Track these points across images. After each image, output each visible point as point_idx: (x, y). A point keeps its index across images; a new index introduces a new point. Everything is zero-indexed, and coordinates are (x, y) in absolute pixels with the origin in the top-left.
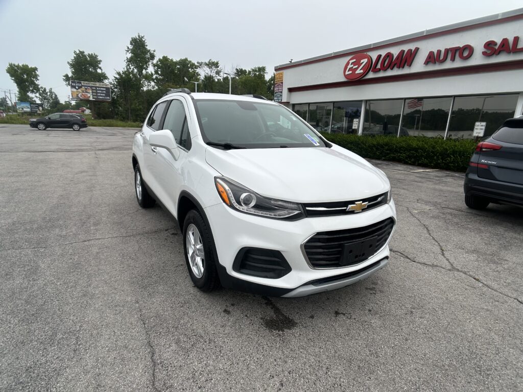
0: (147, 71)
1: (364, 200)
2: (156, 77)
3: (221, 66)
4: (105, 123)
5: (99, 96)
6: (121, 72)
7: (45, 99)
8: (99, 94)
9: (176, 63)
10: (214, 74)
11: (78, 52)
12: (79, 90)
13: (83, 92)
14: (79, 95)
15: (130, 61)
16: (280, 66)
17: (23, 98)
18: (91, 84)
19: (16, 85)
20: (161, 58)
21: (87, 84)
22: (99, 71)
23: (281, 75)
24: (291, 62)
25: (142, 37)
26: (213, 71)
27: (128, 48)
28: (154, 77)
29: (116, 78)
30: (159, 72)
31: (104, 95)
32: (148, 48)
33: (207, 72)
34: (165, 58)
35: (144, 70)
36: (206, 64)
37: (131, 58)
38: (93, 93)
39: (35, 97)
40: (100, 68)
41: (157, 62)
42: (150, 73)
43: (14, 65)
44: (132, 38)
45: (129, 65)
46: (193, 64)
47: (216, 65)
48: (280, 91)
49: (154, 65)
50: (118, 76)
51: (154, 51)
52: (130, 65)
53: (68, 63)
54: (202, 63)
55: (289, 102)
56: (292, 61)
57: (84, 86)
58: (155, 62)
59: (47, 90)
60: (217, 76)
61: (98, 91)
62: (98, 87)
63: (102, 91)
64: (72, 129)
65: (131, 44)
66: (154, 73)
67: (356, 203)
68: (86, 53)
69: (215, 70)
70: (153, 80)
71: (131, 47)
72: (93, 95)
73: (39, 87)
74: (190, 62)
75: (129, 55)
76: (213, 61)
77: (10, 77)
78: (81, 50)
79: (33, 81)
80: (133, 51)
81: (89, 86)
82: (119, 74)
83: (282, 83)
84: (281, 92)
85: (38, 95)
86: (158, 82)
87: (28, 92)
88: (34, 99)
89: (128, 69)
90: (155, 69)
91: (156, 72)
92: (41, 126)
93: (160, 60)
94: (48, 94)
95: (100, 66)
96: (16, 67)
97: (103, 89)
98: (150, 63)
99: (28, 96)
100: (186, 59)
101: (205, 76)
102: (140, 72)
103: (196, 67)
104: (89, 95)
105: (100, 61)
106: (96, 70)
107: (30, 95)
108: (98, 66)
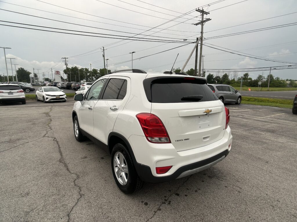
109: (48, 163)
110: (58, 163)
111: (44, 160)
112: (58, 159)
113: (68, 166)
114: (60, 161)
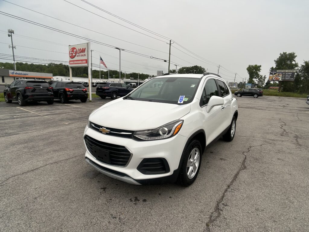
1: (107, 128)
4: (285, 94)
5: (286, 78)
6: (308, 62)
7: (260, 81)
8: (286, 77)
11: (282, 53)
12: (274, 75)
13: (276, 76)
14: (273, 78)
17: (251, 81)
18: (283, 71)
19: (249, 75)
21: (280, 71)
22: (293, 63)
29: (303, 66)
31: (290, 77)
38: (282, 76)
39: (256, 81)
40: (295, 61)
43: (251, 66)
50: (304, 64)
53: (275, 60)
57: (278, 73)
59: (263, 77)
61: (286, 75)
62: (287, 72)
63: (289, 74)
64: (253, 97)
72: (282, 78)
73: (260, 75)
77: (247, 72)
79: (257, 73)
81: (281, 73)
82: (306, 63)
85: (257, 79)
87: (253, 78)
88: (255, 82)
92: (239, 95)
94: (263, 78)
95: (294, 59)
97: (290, 73)
99: (253, 81)
104: (279, 78)
105: (296, 56)
107: (254, 79)
109: (257, 172)
110: (248, 167)
111: (259, 176)
112: (245, 170)
113: (242, 161)
114: (245, 167)
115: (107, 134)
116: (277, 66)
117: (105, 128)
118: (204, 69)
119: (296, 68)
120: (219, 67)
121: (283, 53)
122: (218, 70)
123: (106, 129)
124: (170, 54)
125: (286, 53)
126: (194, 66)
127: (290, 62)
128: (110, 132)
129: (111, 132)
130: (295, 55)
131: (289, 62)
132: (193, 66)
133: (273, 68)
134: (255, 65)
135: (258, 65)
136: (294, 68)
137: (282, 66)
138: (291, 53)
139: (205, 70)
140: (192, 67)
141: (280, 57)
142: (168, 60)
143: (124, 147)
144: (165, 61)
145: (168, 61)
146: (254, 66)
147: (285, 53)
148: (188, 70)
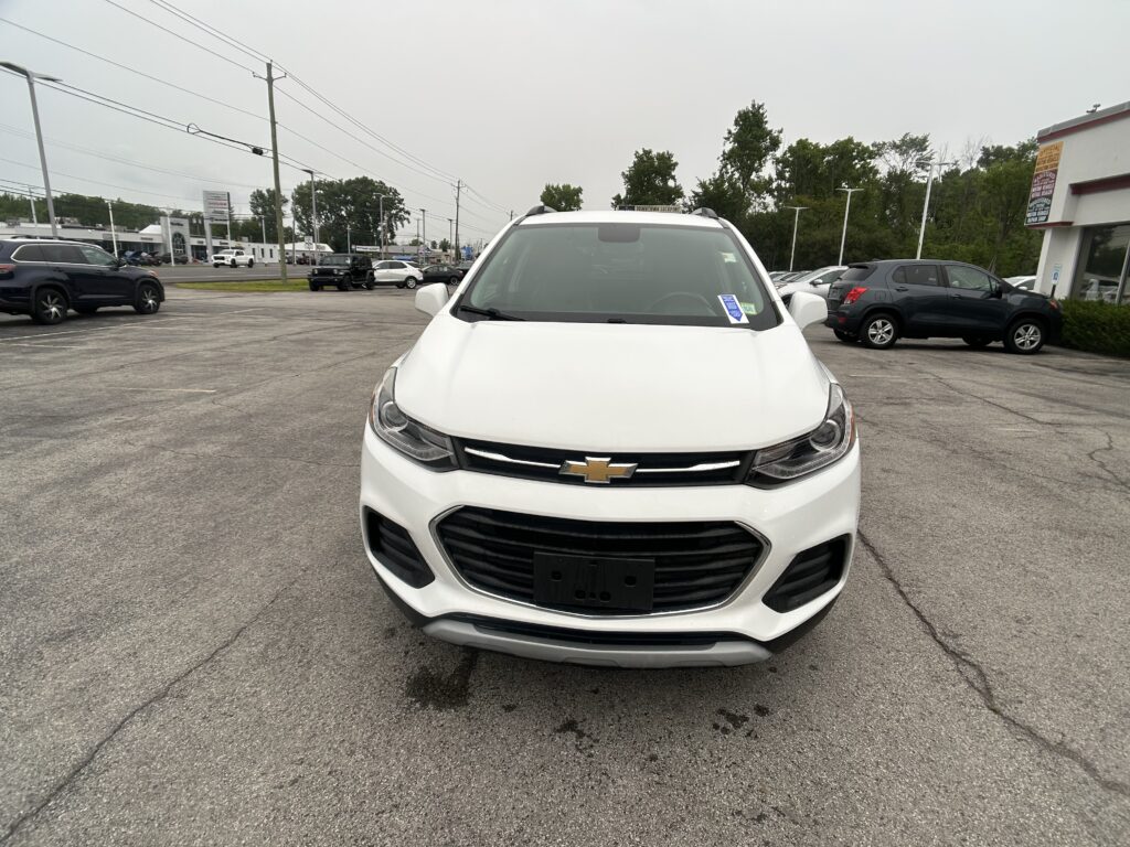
0: (760, 174)
1: (617, 457)
2: (779, 185)
3: (932, 145)
6: (708, 182)
9: (826, 151)
10: (909, 167)
11: (641, 152)
15: (728, 157)
16: (1055, 126)
20: (794, 144)
22: (671, 183)
23: (1055, 152)
24: (1093, 111)
25: (760, 107)
26: (910, 160)
27: (730, 132)
28: (774, 185)
29: (696, 194)
30: (787, 175)
32: (768, 127)
33: (893, 163)
34: (803, 144)
35: (754, 173)
36: (895, 146)
37: (732, 151)
40: (673, 178)
41: (785, 154)
42: (767, 178)
43: (552, 188)
44: (739, 113)
45: (725, 166)
46: (866, 150)
47: (919, 144)
48: (1047, 193)
49: (777, 161)
50: (700, 190)
51: (781, 132)
52: (729, 166)
53: (623, 174)
54: (884, 144)
55: (1070, 223)
56: (1099, 109)
58: (779, 153)
60: (920, 170)
65: (736, 123)
66: (774, 176)
67: (588, 458)
68: (654, 153)
69: (914, 155)
70: (770, 192)
71: (734, 130)
74: (859, 144)
75: (729, 146)
76: (915, 136)
78: (647, 149)
80: (738, 138)
82: (703, 185)
83: (1055, 172)
84: (1050, 197)
86: (781, 195)
89: (722, 175)
90: (777, 169)
91: (780, 175)
93: (791, 149)
95: (673, 174)
96: (555, 189)
98: (768, 157)
100: (850, 140)
101: (889, 174)
102: (746, 177)
103: (872, 155)
105: (676, 164)
106: (665, 181)
108: (670, 174)
115: (617, 483)
116: (629, 191)
117: (608, 459)
118: (396, 191)
119: (680, 201)
120: (459, 188)
121: (644, 151)
122: (457, 199)
123: (611, 462)
124: (273, 123)
125: (650, 152)
126: (357, 179)
127: (662, 180)
128: (635, 474)
129: (638, 470)
130: (674, 160)
131: (658, 182)
132: (353, 179)
133: (619, 196)
134: (564, 187)
135: (574, 186)
136: (674, 199)
137: (644, 193)
138: (663, 154)
139: (401, 197)
140: (349, 183)
141: (635, 163)
142: (271, 148)
143: (730, 524)
144: (257, 151)
145: (271, 154)
146: (561, 186)
147: (647, 153)
148: (335, 194)
